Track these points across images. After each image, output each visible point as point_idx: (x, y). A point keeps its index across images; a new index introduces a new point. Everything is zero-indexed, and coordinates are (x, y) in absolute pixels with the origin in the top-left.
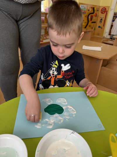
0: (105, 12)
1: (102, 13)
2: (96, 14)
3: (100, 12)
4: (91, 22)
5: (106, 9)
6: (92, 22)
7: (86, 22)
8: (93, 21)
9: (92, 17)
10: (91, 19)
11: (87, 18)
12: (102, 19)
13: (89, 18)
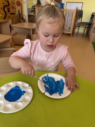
0: (20, 4)
1: (18, 5)
2: (12, 6)
3: (16, 5)
4: (9, 13)
5: (19, 2)
6: (11, 14)
7: (3, 14)
8: (11, 12)
9: (9, 9)
10: (9, 11)
11: (3, 10)
12: (19, 11)
13: (6, 9)
